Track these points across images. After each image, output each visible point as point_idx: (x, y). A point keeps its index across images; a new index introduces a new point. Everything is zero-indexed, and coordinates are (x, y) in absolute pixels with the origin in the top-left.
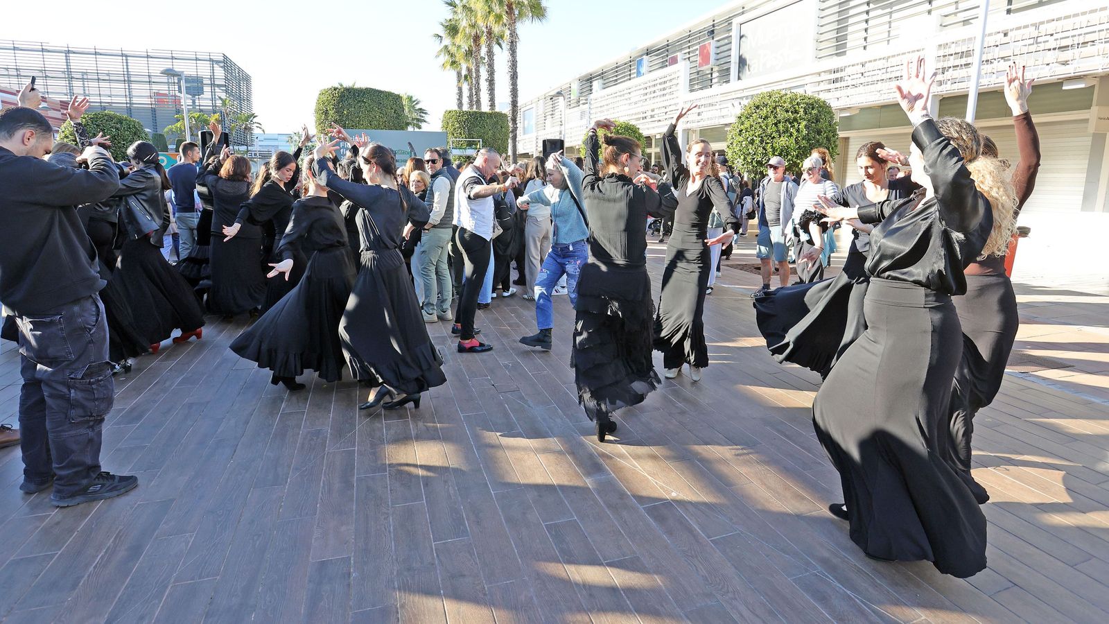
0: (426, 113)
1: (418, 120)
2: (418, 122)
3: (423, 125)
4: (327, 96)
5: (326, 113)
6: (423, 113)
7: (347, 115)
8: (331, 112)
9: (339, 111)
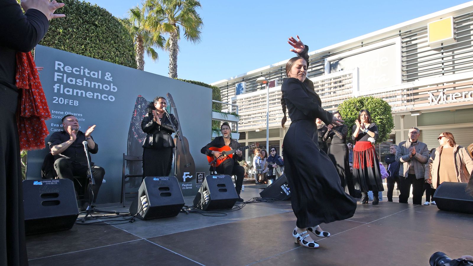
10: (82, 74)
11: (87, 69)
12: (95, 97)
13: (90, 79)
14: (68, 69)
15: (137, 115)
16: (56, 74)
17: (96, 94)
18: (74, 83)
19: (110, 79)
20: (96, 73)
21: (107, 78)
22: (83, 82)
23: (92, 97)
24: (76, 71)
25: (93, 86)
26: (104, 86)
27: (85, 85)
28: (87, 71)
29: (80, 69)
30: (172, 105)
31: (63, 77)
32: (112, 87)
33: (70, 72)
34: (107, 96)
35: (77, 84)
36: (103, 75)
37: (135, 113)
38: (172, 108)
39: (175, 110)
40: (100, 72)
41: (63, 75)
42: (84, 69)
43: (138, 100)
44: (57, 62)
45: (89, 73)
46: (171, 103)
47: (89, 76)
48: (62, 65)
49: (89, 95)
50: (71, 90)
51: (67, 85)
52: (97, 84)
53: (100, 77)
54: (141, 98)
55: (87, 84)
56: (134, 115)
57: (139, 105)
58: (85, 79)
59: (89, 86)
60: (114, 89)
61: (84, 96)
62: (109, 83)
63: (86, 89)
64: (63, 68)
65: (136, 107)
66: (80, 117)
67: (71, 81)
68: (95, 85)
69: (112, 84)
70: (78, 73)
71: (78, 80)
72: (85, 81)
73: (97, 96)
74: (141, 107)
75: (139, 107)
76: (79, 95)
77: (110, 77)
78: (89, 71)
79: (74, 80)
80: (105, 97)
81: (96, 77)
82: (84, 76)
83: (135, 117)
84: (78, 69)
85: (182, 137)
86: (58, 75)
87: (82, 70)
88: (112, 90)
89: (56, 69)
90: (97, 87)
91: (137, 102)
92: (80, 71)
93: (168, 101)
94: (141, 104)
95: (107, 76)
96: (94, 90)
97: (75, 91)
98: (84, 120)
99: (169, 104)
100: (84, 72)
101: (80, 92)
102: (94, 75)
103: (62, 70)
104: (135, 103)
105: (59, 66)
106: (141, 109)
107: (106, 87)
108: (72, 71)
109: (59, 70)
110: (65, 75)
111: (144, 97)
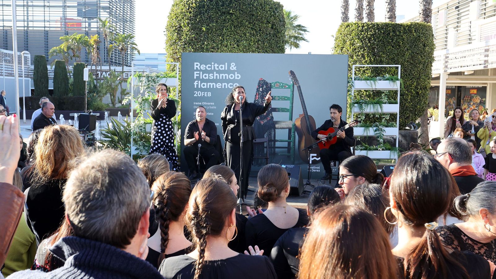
0: (305, 31)
1: (296, 38)
2: (296, 41)
3: (301, 43)
4: (181, 7)
5: (179, 30)
6: (301, 30)
7: (207, 32)
8: (185, 29)
9: (195, 28)
10: (213, 69)
11: (216, 64)
12: (223, 87)
13: (219, 72)
14: (203, 67)
15: (259, 98)
16: (195, 73)
17: (223, 84)
18: (207, 78)
19: (235, 68)
20: (223, 66)
21: (232, 68)
22: (213, 76)
23: (220, 87)
24: (209, 67)
25: (221, 78)
26: (230, 76)
27: (215, 78)
28: (216, 65)
29: (211, 65)
30: (295, 83)
31: (199, 74)
32: (236, 75)
33: (205, 69)
34: (232, 84)
35: (210, 78)
36: (229, 66)
37: (257, 96)
38: (296, 87)
39: (299, 88)
40: (226, 64)
41: (200, 73)
42: (214, 64)
43: (260, 83)
44: (195, 63)
45: (218, 67)
46: (293, 80)
47: (218, 69)
48: (199, 64)
49: (219, 85)
50: (205, 84)
51: (203, 81)
52: (224, 75)
53: (226, 69)
54: (262, 81)
55: (217, 76)
56: (256, 98)
57: (261, 88)
58: (215, 73)
59: (218, 78)
60: (238, 77)
61: (215, 87)
62: (233, 72)
63: (216, 81)
64: (200, 67)
65: (258, 90)
66: (211, 106)
67: (206, 76)
68: (223, 76)
69: (236, 73)
70: (210, 69)
71: (210, 75)
72: (215, 75)
73: (225, 85)
74: (263, 89)
75: (261, 89)
76: (212, 87)
77: (234, 67)
78: (218, 65)
79: (207, 75)
80: (231, 86)
81: (223, 69)
82: (215, 70)
83: (257, 100)
84: (210, 66)
85: (308, 115)
86: (197, 74)
87: (213, 66)
88: (236, 78)
89: (195, 69)
90: (224, 78)
91: (259, 86)
92: (211, 67)
93: (290, 79)
94: (262, 87)
95: (232, 66)
96: (222, 81)
97: (209, 84)
98: (215, 107)
99: (292, 82)
100: (214, 67)
101: (212, 84)
102: (222, 67)
103: (199, 69)
104: (256, 86)
105: (197, 66)
106: (263, 92)
107: (232, 77)
108: (206, 68)
109: (197, 70)
110: (201, 72)
111: (265, 80)
